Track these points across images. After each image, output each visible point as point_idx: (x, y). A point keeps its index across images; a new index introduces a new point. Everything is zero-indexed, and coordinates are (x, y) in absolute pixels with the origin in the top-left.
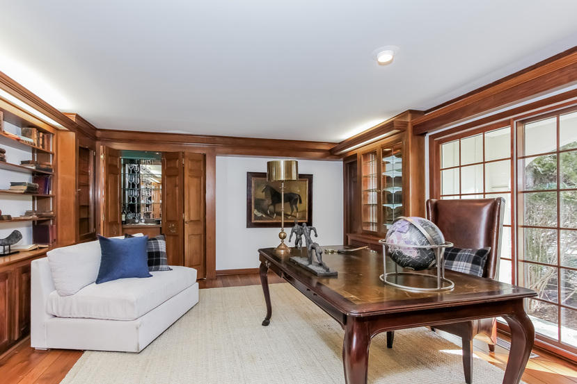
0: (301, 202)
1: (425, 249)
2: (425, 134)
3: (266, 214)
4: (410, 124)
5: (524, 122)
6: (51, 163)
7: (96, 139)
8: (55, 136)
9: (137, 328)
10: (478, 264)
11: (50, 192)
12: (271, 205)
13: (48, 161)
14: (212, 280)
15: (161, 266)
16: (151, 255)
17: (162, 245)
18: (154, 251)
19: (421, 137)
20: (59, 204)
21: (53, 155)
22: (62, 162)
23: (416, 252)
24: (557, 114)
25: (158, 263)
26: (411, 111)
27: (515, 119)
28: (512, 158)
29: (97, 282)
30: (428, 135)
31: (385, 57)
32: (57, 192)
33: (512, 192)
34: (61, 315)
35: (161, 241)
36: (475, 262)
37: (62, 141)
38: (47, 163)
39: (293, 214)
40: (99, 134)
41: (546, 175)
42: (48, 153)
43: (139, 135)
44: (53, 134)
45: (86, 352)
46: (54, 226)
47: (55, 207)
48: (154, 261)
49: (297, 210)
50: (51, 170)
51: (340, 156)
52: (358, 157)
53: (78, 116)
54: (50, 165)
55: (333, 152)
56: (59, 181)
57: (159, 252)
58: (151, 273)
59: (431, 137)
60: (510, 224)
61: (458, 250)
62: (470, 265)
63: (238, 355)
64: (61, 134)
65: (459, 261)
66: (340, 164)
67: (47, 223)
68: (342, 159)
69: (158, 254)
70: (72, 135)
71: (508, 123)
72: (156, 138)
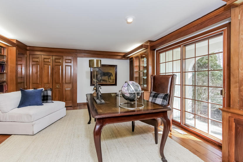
0: (112, 76)
1: (132, 93)
2: (154, 50)
3: (98, 80)
4: (149, 46)
5: (185, 46)
6: (5, 60)
7: (27, 50)
8: (7, 49)
9: (33, 125)
10: (165, 99)
11: (5, 71)
12: (100, 77)
13: (4, 59)
14: (75, 107)
15: (48, 101)
16: (44, 96)
17: (50, 93)
18: (45, 95)
19: (153, 51)
20: (9, 76)
21: (6, 56)
22: (10, 59)
23: (129, 94)
24: (195, 43)
25: (47, 100)
26: (149, 41)
27: (182, 44)
28: (181, 59)
29: (18, 107)
30: (156, 50)
31: (130, 20)
32: (8, 71)
33: (181, 72)
34: (2, 121)
35: (49, 91)
36: (164, 98)
37: (10, 50)
38: (3, 60)
39: (109, 81)
40: (28, 48)
41: (203, 66)
42: (4, 56)
43: (45, 49)
44: (6, 48)
45: (12, 135)
46: (6, 85)
47: (7, 78)
48: (45, 99)
49: (111, 79)
50: (4, 62)
51: (128, 58)
52: (133, 58)
53: (17, 41)
54: (4, 61)
55: (125, 56)
56: (9, 67)
57: (48, 95)
58: (43, 104)
59: (157, 51)
60: (180, 84)
61: (159, 94)
62: (162, 99)
63: (73, 135)
64: (10, 48)
65: (158, 98)
66: (128, 61)
67: (3, 84)
68: (129, 59)
69: (47, 96)
70: (15, 48)
71: (180, 46)
72: (53, 50)
